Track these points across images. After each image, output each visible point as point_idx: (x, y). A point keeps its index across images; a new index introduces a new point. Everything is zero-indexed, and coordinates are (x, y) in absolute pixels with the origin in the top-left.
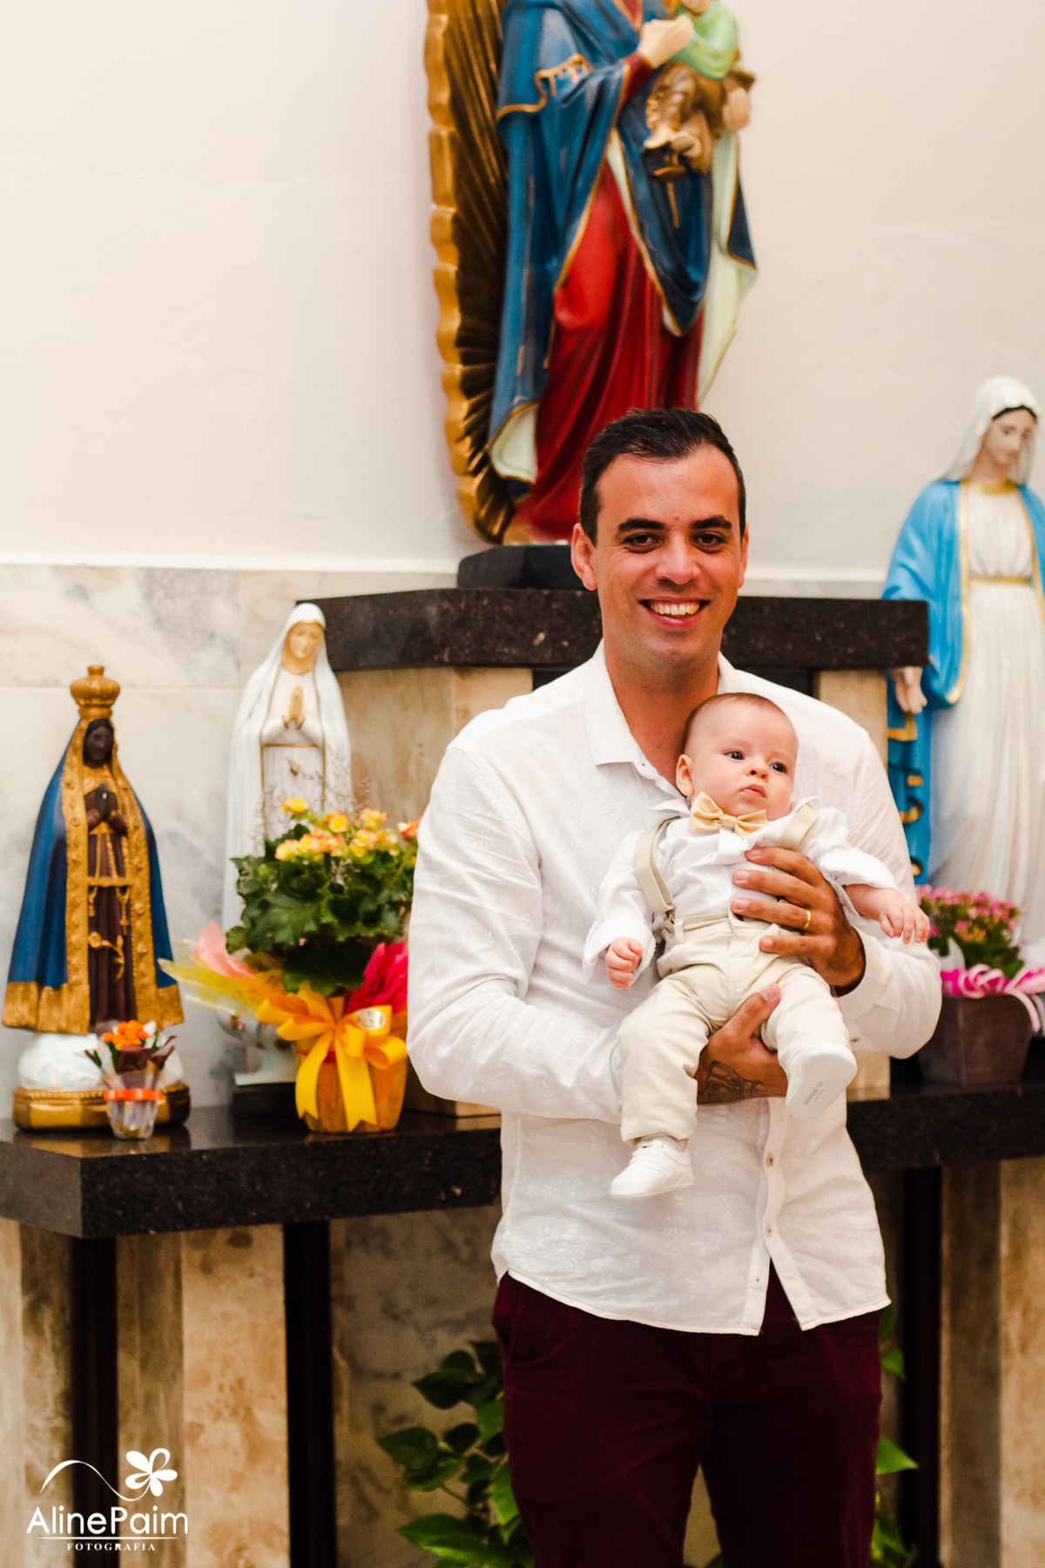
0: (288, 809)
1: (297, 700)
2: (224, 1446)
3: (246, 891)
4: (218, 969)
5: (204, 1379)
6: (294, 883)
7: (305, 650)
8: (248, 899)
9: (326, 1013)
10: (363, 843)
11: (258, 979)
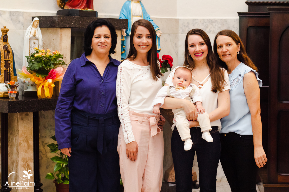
0: (35, 49)
1: (35, 32)
2: (24, 146)
3: (29, 61)
4: (25, 73)
5: (22, 136)
6: (37, 60)
7: (36, 24)
8: (29, 63)
9: (42, 80)
10: (48, 54)
11: (32, 75)
